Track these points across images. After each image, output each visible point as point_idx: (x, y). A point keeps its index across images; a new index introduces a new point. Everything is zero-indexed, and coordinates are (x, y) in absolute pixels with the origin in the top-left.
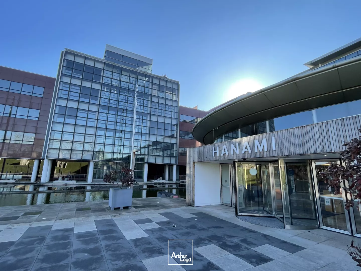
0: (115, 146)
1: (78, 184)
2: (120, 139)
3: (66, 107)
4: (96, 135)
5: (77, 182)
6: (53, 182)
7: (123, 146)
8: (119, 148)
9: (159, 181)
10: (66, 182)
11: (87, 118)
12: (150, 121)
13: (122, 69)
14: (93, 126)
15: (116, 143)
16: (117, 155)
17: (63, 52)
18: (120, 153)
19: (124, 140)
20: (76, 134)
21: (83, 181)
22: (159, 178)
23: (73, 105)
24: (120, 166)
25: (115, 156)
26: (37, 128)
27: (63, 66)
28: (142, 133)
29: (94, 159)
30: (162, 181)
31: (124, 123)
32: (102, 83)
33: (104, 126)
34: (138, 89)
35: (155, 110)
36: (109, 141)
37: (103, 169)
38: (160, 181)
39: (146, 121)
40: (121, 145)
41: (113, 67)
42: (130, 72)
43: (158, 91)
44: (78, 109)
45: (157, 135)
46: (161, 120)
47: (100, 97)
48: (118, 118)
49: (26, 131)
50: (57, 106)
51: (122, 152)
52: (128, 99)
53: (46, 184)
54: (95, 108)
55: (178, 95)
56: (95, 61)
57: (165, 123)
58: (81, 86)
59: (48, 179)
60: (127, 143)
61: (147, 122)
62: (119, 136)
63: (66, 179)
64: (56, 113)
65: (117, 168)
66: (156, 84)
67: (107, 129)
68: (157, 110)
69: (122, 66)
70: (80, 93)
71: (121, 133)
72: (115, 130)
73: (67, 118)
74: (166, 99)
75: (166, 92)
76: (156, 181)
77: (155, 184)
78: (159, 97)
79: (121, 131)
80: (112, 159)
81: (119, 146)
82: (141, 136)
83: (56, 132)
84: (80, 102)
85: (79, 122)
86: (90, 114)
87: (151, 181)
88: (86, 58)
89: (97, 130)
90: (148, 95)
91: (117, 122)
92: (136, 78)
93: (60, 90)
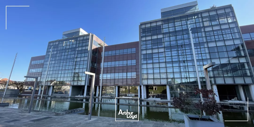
0: (182, 73)
1: (161, 101)
2: (184, 67)
3: (146, 54)
4: (166, 67)
5: (161, 99)
6: (148, 99)
7: (188, 72)
8: (185, 74)
9: (234, 101)
10: (155, 99)
11: (159, 57)
12: (208, 48)
13: (174, 19)
14: (164, 62)
15: (182, 70)
16: (185, 79)
17: (139, 26)
18: (187, 78)
19: (188, 68)
20: (154, 69)
21: (165, 98)
22: (234, 98)
23: (150, 52)
24: (189, 88)
25: (184, 81)
26: (136, 69)
27: (141, 32)
28: (202, 59)
29: (168, 83)
30: (238, 101)
31: (185, 55)
32: (163, 33)
33: (170, 60)
34: (190, 27)
35: (211, 38)
36: (176, 70)
37: (177, 90)
38: (236, 101)
39: (203, 49)
40: (186, 72)
41: (168, 20)
42: (181, 18)
43: (209, 21)
44: (152, 53)
45: (219, 58)
46: (220, 44)
47: (164, 42)
48: (179, 52)
49: (132, 71)
50: (142, 55)
51: (188, 77)
52: (184, 42)
53: (145, 100)
54: (162, 50)
55: (234, 17)
56: (156, 22)
57: (225, 45)
58: (151, 39)
59: (145, 97)
60: (191, 69)
61: (205, 49)
62: (183, 65)
63: (155, 97)
64: (142, 58)
65: (187, 89)
66: (205, 17)
67: (173, 62)
68: (213, 37)
69: (174, 17)
70: (152, 44)
71: (184, 63)
72: (179, 62)
73: (148, 60)
74: (220, 25)
75: (219, 19)
76: (230, 101)
77: (230, 104)
78: (212, 26)
79: (184, 61)
80: (182, 83)
81: (185, 73)
82: (202, 62)
83: (144, 69)
84: (153, 49)
85: (154, 61)
86: (160, 55)
87: (223, 101)
88: (151, 23)
89: (166, 64)
90: (200, 28)
91: (179, 56)
92: (186, 20)
93: (142, 46)
